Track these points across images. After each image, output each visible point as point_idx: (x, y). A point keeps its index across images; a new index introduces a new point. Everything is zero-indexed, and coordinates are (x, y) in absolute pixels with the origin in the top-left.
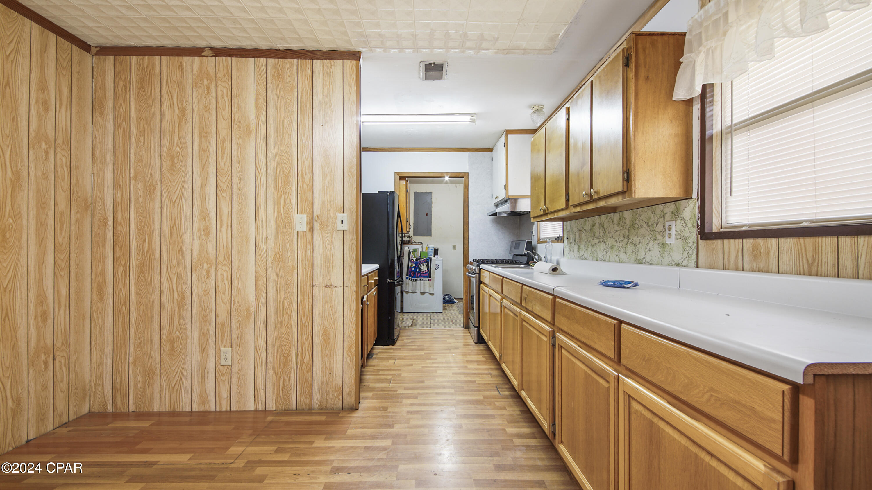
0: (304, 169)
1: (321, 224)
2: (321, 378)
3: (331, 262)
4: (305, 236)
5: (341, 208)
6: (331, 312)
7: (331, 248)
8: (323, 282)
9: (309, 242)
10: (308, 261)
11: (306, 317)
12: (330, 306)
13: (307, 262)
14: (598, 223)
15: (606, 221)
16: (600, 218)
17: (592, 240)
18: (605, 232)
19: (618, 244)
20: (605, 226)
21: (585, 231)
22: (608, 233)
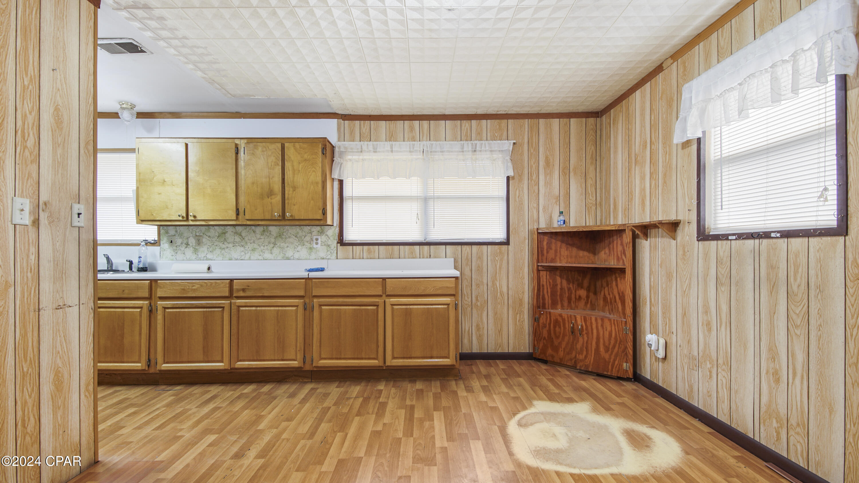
0: (26, 126)
1: (50, 216)
2: (53, 444)
3: (64, 272)
4: (26, 232)
5: (76, 195)
6: (64, 344)
7: (64, 251)
8: (53, 303)
9: (33, 243)
10: (31, 272)
11: (28, 362)
12: (63, 336)
13: (29, 275)
14: (232, 232)
15: (245, 231)
16: (235, 228)
17: (221, 244)
18: (244, 239)
19: (262, 247)
20: (243, 234)
21: (209, 237)
22: (248, 240)
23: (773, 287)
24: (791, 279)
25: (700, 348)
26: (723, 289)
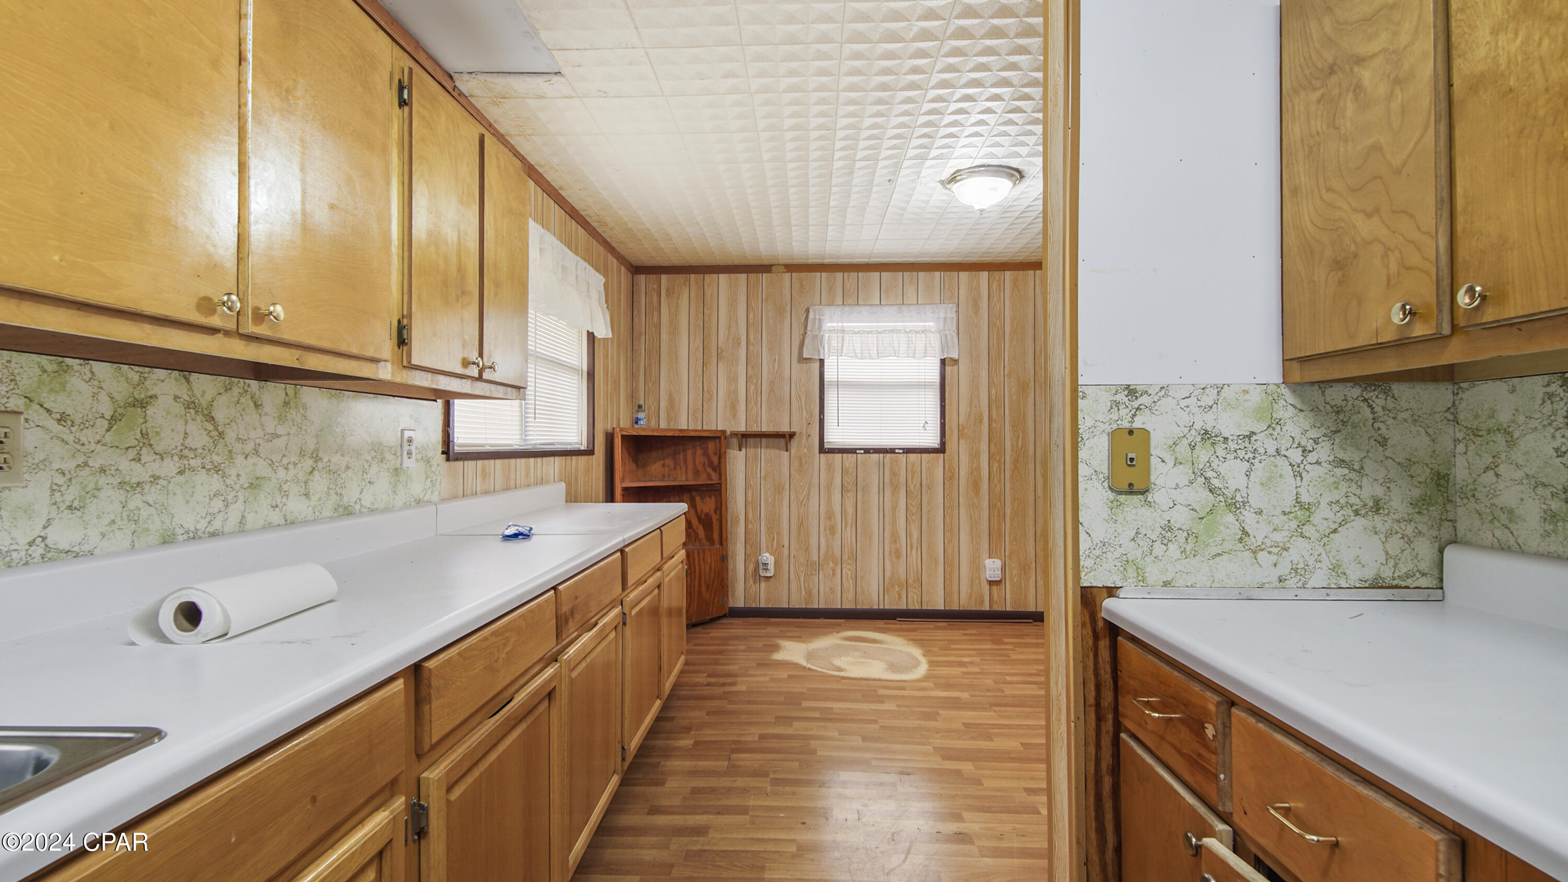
14: (176, 398)
15: (224, 399)
16: (187, 380)
17: (125, 465)
18: (221, 434)
19: (282, 473)
20: (220, 414)
21: (63, 419)
22: (238, 439)
23: (895, 489)
24: (910, 482)
25: (822, 552)
26: (849, 495)
